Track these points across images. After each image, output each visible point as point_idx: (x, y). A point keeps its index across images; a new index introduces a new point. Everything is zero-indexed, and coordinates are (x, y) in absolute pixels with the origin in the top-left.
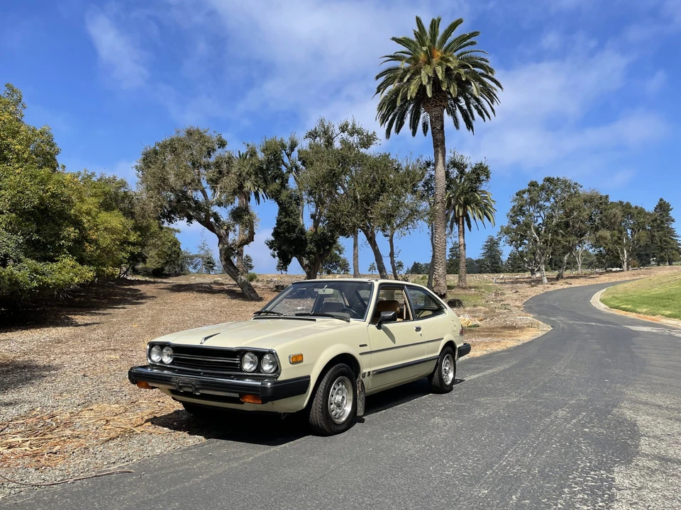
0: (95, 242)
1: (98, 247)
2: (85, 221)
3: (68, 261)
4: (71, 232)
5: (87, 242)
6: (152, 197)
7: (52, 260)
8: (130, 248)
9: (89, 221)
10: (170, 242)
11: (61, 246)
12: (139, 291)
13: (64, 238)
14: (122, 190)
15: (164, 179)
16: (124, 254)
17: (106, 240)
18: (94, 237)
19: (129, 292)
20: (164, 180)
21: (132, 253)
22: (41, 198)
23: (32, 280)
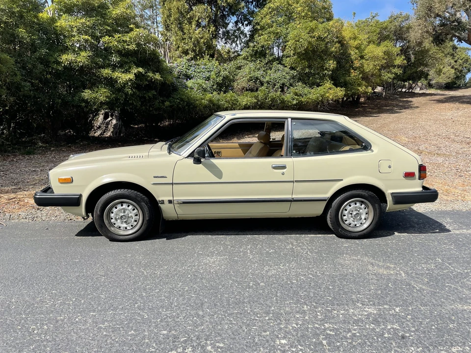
0: (361, 69)
1: (363, 72)
2: (352, 53)
3: (328, 84)
4: (332, 64)
5: (353, 69)
6: (420, 25)
7: (318, 85)
8: (395, 70)
9: (356, 53)
10: (462, 60)
11: (324, 75)
12: (411, 102)
13: (326, 69)
14: (407, 22)
15: (431, 7)
16: (389, 75)
17: (369, 67)
18: (358, 65)
19: (401, 104)
20: (430, 9)
21: (396, 74)
22: (310, 43)
23: (294, 99)
